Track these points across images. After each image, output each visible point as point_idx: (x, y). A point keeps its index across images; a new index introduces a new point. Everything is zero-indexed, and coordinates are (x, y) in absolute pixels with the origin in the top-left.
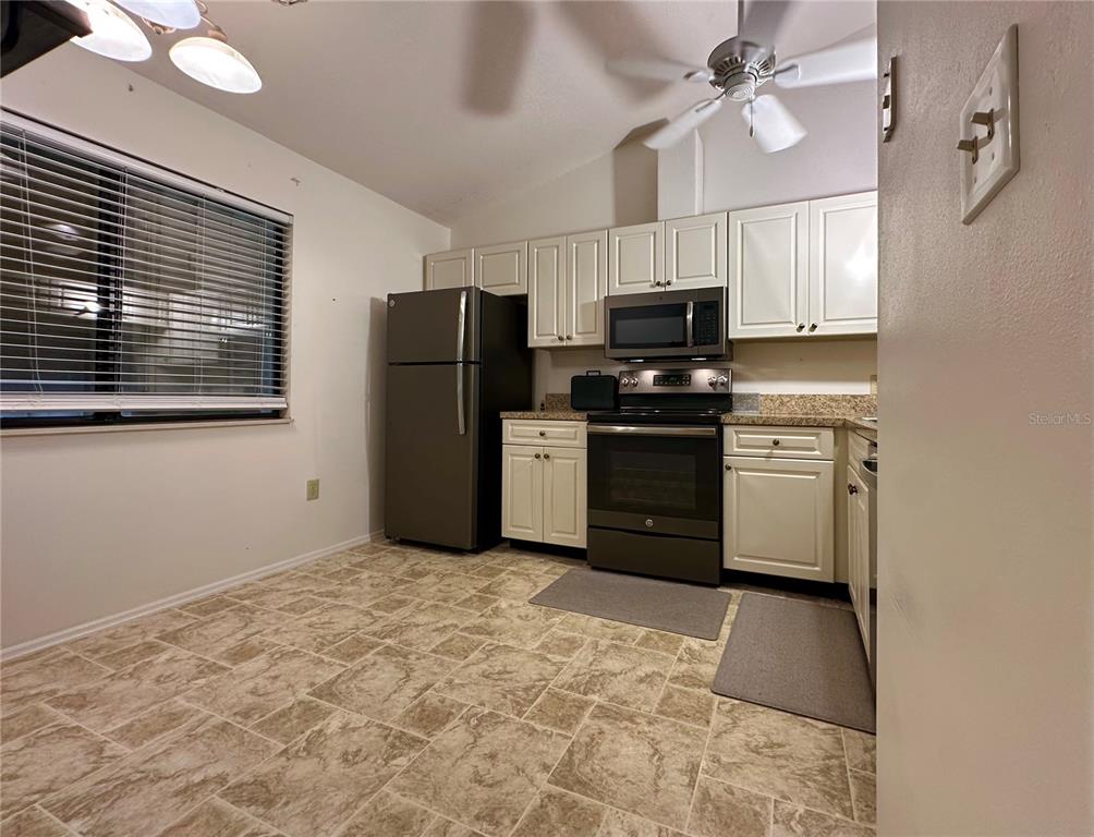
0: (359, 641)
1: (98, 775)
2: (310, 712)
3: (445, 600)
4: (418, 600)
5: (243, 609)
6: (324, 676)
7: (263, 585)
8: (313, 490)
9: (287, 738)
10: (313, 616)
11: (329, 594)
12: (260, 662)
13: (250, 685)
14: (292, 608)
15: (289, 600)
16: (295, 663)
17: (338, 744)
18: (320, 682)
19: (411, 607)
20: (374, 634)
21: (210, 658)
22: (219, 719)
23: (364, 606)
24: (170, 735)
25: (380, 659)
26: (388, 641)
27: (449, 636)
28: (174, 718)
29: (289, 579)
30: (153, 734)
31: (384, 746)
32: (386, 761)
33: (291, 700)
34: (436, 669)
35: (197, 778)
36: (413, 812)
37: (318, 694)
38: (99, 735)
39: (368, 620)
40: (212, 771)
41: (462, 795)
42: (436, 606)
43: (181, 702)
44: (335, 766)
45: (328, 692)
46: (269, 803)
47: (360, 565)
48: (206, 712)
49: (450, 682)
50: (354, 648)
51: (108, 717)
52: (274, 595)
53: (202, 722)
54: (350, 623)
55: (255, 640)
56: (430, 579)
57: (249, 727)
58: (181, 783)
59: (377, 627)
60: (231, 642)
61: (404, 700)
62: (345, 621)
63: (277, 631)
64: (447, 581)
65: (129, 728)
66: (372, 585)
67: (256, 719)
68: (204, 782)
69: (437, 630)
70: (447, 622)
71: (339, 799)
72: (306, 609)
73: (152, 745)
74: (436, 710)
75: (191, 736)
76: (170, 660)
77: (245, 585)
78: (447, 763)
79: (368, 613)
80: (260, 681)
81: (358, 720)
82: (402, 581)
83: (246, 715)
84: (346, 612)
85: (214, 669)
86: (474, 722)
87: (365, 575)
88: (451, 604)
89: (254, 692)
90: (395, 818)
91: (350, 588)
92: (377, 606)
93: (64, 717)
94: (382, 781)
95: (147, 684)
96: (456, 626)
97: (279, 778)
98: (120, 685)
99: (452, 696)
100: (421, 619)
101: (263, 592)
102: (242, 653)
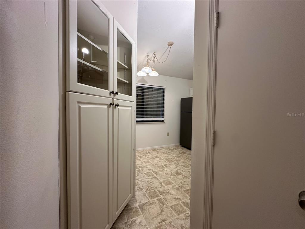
0: (171, 160)
1: (142, 165)
2: (163, 167)
3: (187, 158)
4: (182, 157)
5: (157, 151)
6: (166, 163)
7: (160, 148)
8: (168, 135)
9: (160, 169)
10: (166, 155)
11: (169, 152)
12: (158, 159)
13: (157, 161)
14: (163, 153)
15: (164, 152)
16: (162, 161)
17: (165, 172)
18: (165, 164)
19: (181, 158)
20: (174, 160)
21: (153, 157)
22: (153, 164)
23: (174, 156)
24: (148, 164)
25: (174, 164)
26: (176, 162)
27: (185, 164)
28: (149, 162)
29: (164, 148)
30: (147, 163)
31: (171, 174)
32: (170, 176)
33: (161, 165)
34: (181, 168)
35: (150, 169)
36: (172, 182)
37: (164, 165)
38: (142, 161)
39: (173, 158)
40: (152, 169)
41: (178, 183)
42: (185, 159)
43: (149, 161)
44: (164, 174)
45: (166, 165)
46: (157, 174)
47: (175, 149)
48: (152, 163)
49: (183, 170)
50: (171, 161)
51: (143, 160)
52: (161, 151)
53: (152, 164)
54: (171, 158)
55: (158, 156)
56: (186, 154)
57: (156, 166)
58: (149, 169)
59: (174, 159)
60: (155, 155)
61: (175, 170)
62: (170, 157)
63: (161, 156)
64: (189, 155)
65: (145, 161)
66: (176, 153)
67: (157, 165)
68: (151, 170)
69: (184, 163)
70: (186, 162)
71: (164, 177)
72: (165, 154)
73: (147, 164)
74: (179, 173)
75: (150, 165)
76: (149, 155)
77: (158, 148)
78: (178, 179)
79: (174, 157)
80: (158, 161)
81: (168, 170)
82: (181, 153)
83: (156, 165)
84: (171, 156)
85: (153, 158)
86: (184, 176)
87: (175, 151)
88: (188, 159)
89: (157, 162)
90: (170, 182)
91: (172, 152)
92: (175, 156)
93: (139, 158)
94: (169, 178)
95: (146, 157)
96: (187, 163)
97: (158, 172)
98: (144, 157)
99: (182, 172)
100: (182, 160)
101: (160, 150)
102: (156, 157)
